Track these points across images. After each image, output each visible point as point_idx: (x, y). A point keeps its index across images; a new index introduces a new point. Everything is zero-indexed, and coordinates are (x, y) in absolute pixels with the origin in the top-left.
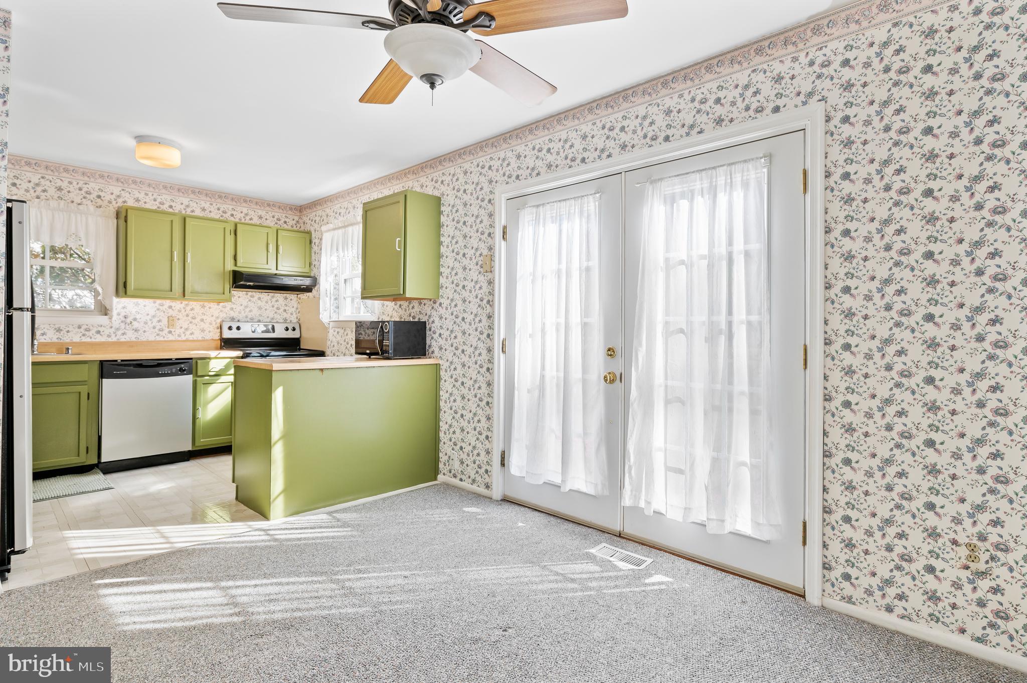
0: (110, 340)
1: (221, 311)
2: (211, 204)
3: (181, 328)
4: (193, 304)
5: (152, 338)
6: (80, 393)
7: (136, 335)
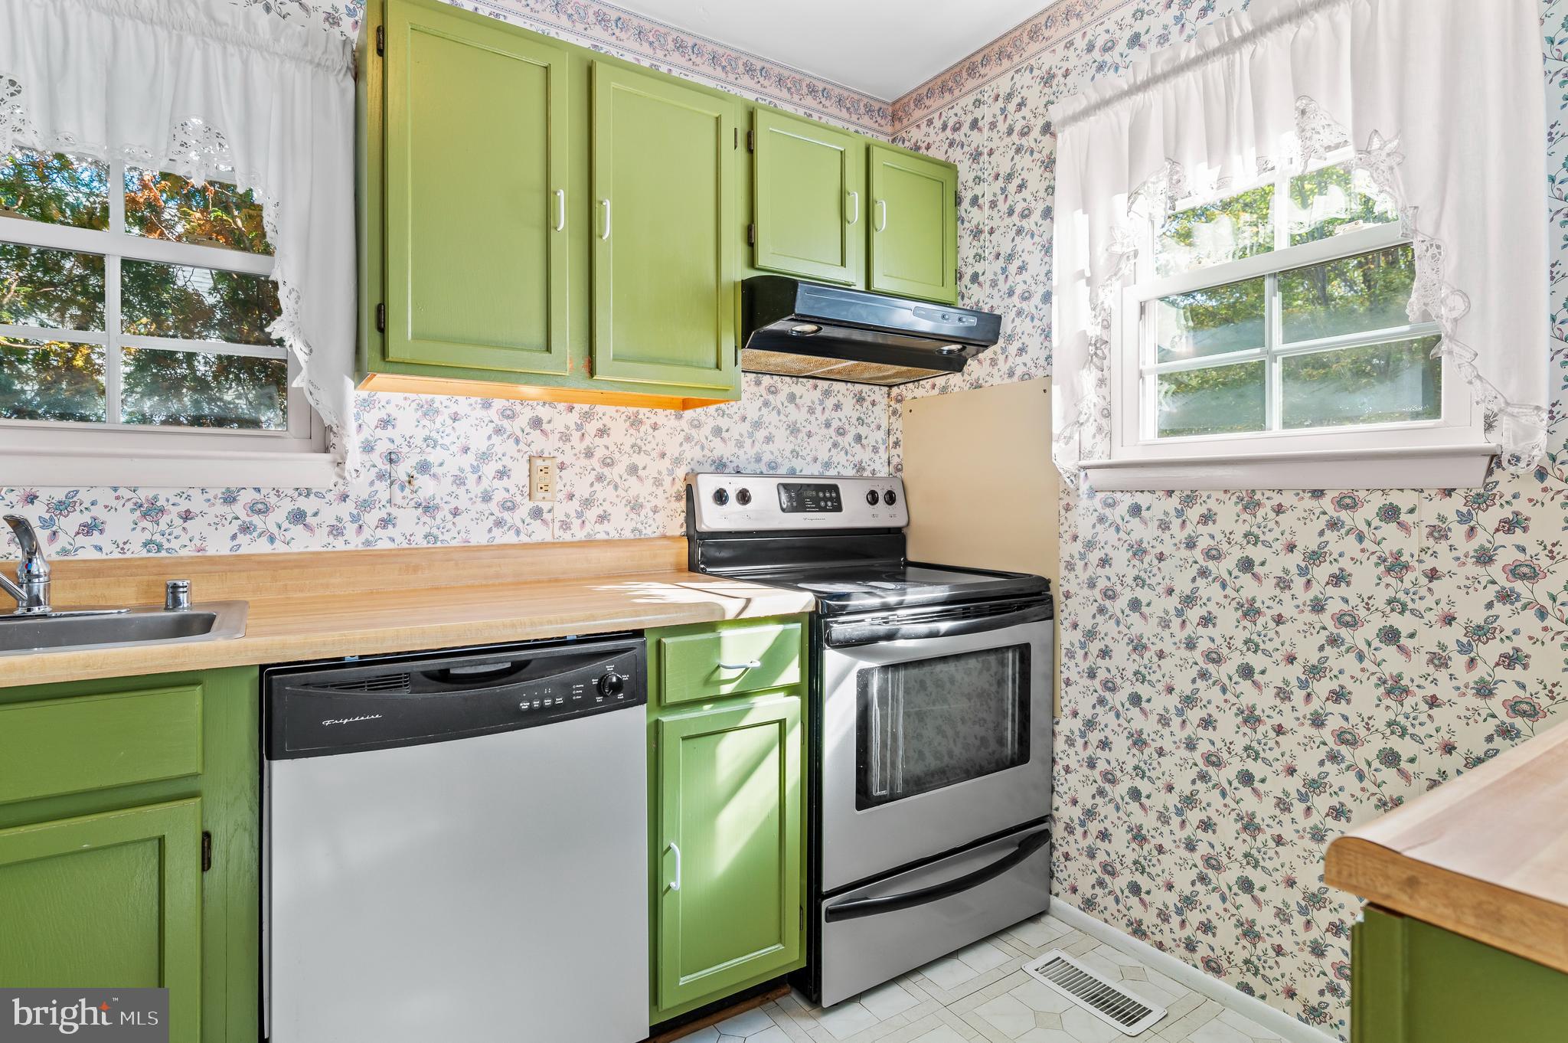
0: (339, 545)
3: (572, 497)
4: (607, 413)
5: (479, 536)
6: (161, 840)
7: (429, 524)
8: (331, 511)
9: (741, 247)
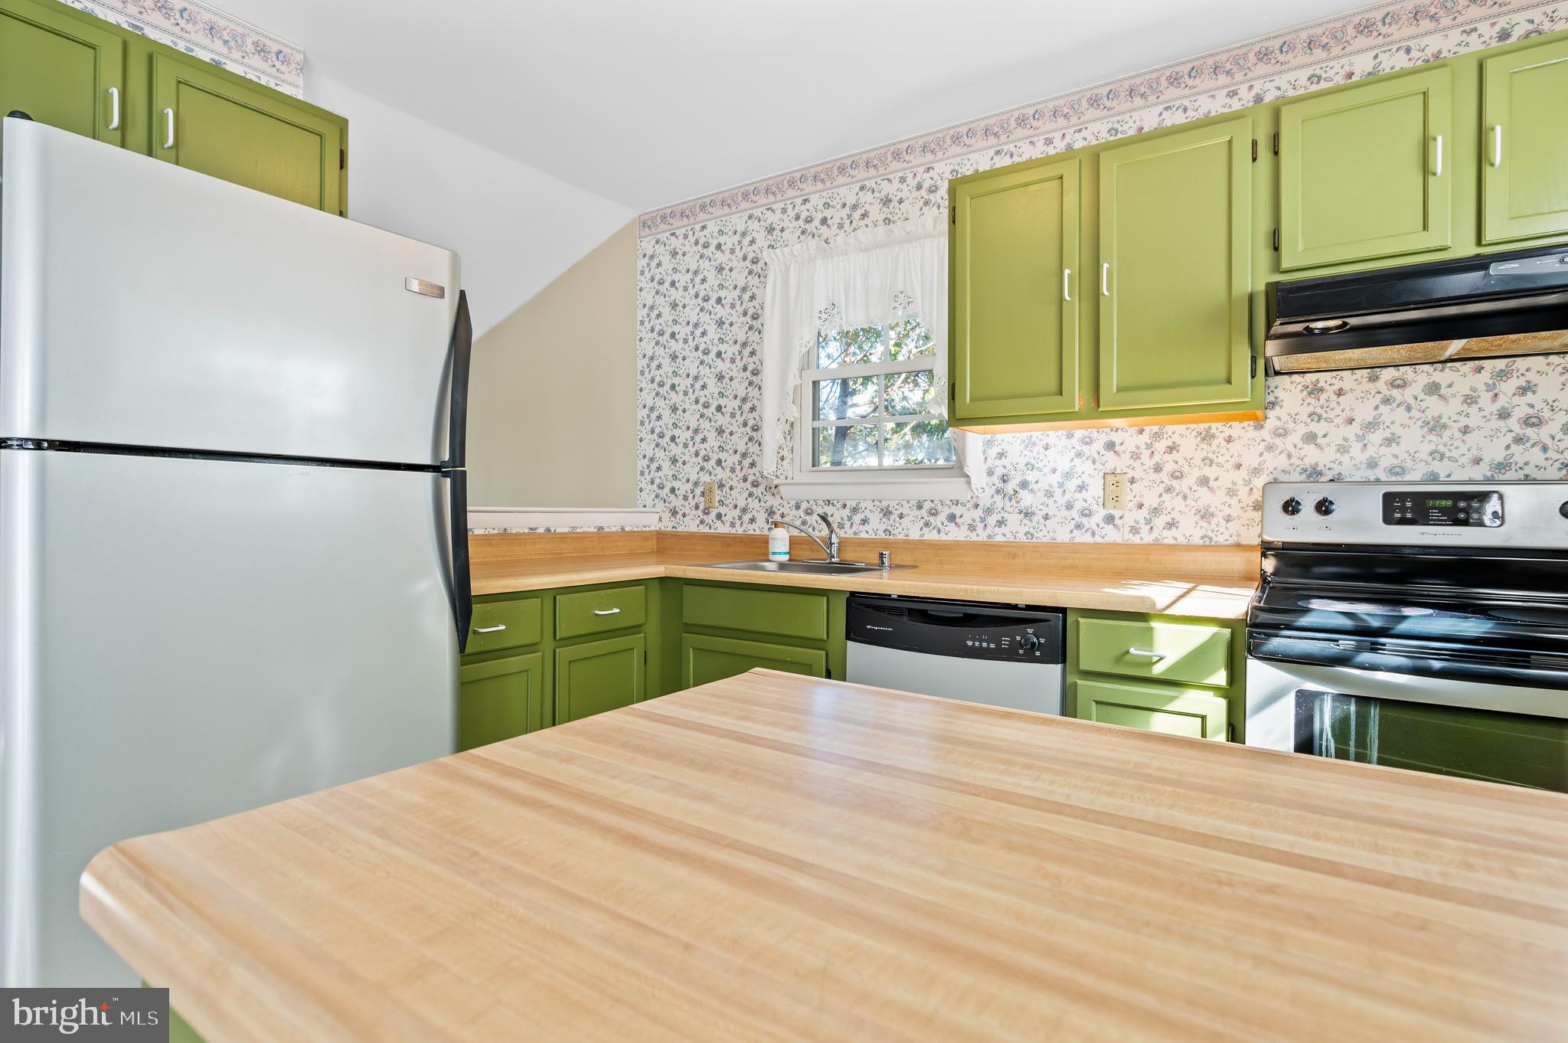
0: (974, 537)
1: (1270, 448)
2: (1232, 93)
3: (1140, 506)
4: (1177, 432)
5: (1063, 536)
7: (1028, 525)
8: (969, 515)
9: (1264, 255)
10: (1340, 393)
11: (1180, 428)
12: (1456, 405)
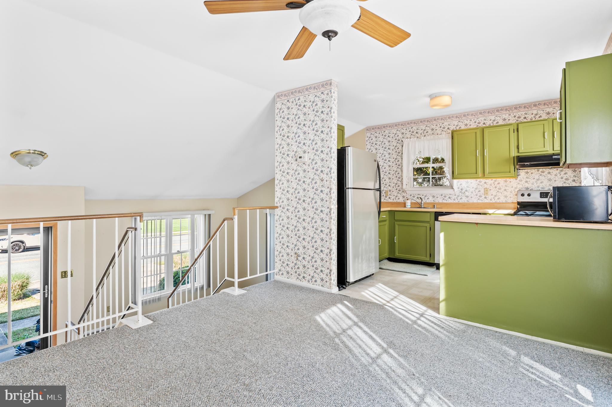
0: (455, 202)
1: (519, 184)
2: (510, 115)
3: (492, 195)
5: (475, 201)
6: (427, 227)
7: (467, 199)
8: (454, 197)
9: (516, 150)
10: (532, 173)
11: (500, 179)
12: (553, 176)
